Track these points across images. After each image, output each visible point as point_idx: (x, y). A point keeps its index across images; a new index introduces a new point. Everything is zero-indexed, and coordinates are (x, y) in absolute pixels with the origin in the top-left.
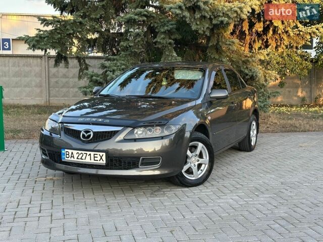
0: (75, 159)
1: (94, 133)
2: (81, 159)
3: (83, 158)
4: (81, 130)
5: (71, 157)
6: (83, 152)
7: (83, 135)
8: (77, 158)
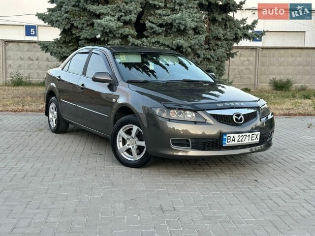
0: (236, 142)
1: (244, 115)
2: (241, 141)
3: (243, 140)
4: (232, 114)
5: (233, 140)
6: (244, 134)
7: (236, 119)
8: (238, 141)
